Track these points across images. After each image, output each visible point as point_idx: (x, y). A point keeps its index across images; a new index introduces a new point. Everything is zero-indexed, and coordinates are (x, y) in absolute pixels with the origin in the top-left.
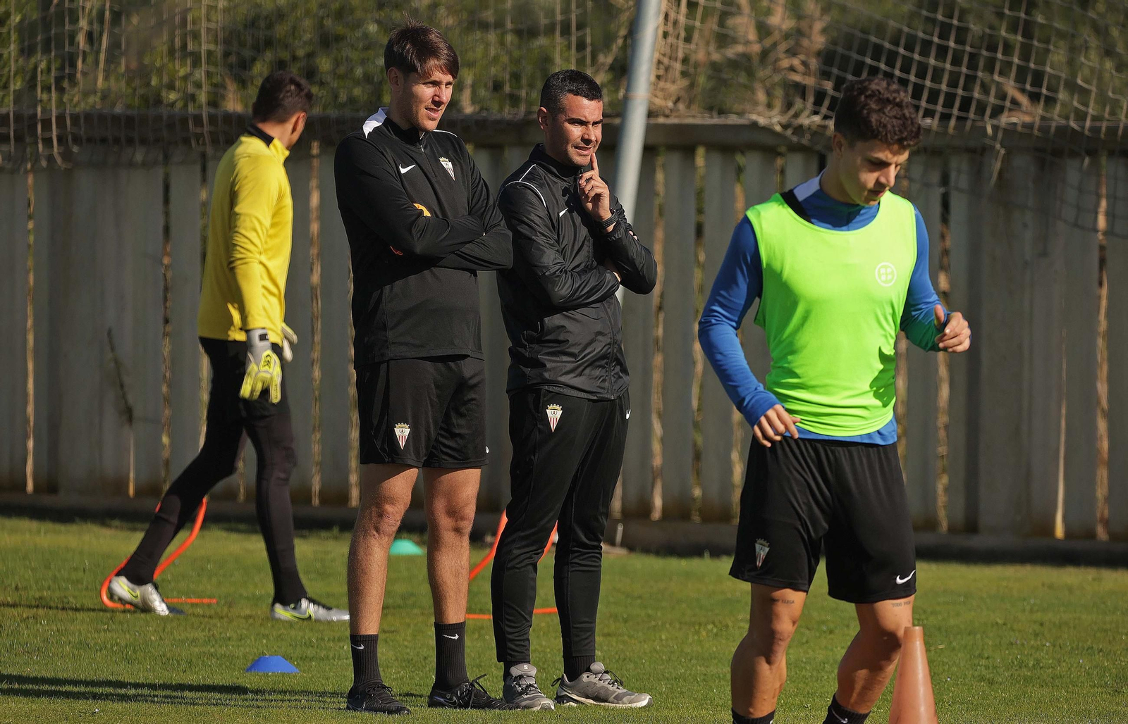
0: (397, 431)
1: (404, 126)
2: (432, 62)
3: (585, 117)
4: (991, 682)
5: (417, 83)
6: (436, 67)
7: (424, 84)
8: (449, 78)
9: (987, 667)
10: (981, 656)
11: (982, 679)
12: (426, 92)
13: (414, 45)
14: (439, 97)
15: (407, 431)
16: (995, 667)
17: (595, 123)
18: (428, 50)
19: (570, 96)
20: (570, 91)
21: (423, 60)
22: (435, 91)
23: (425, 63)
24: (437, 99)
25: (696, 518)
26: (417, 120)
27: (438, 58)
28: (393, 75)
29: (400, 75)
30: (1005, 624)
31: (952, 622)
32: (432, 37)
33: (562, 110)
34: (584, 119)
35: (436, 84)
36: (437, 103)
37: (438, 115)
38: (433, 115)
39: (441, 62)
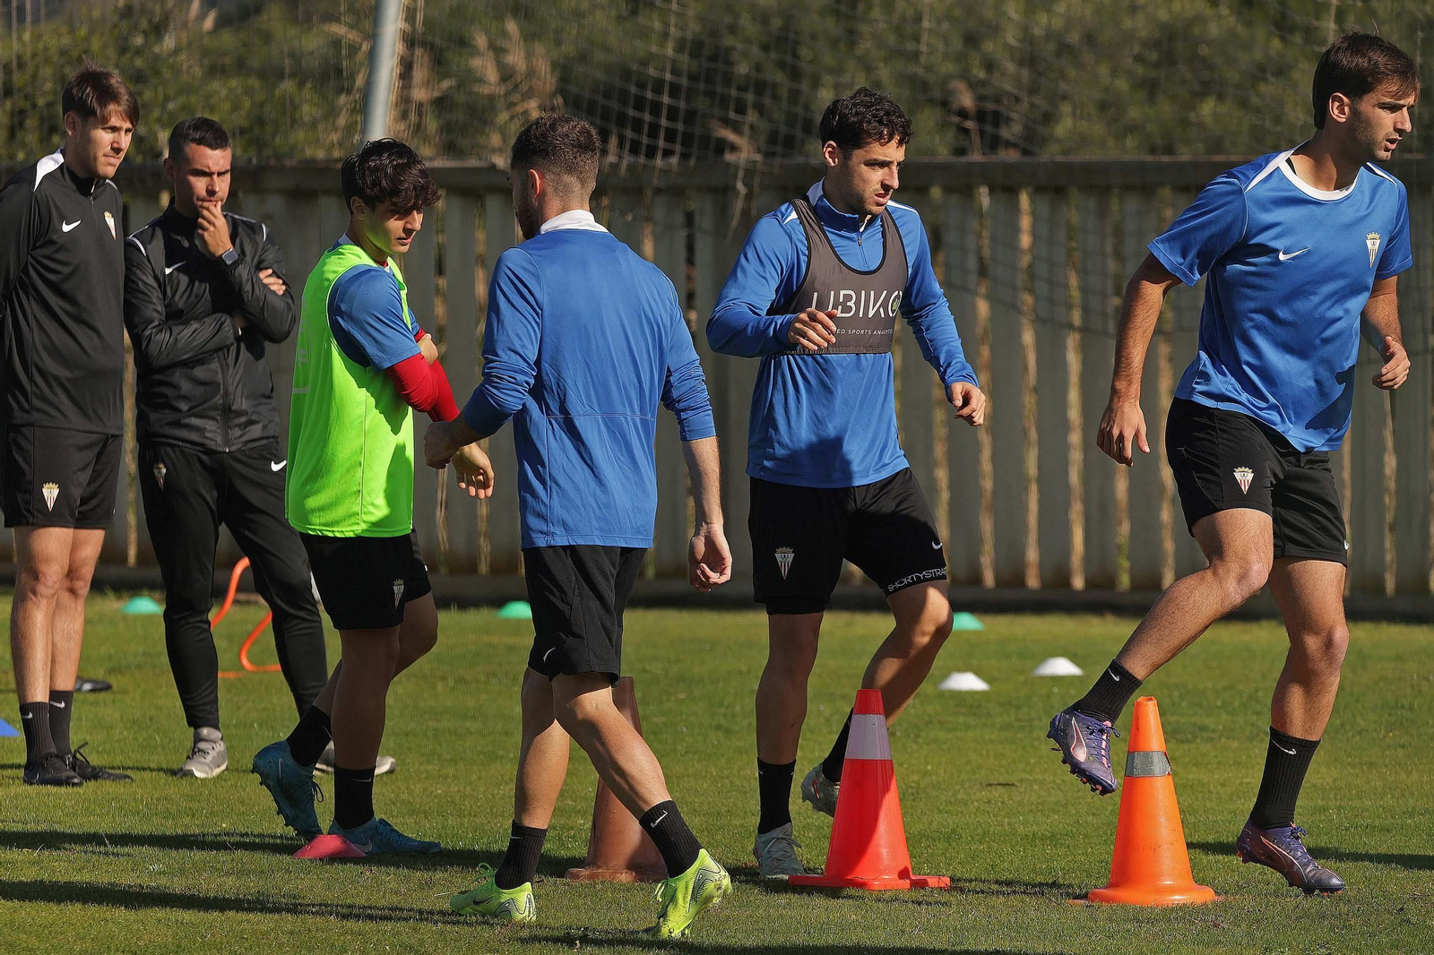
0: (45, 491)
1: (81, 174)
2: (112, 107)
3: (209, 168)
4: (728, 732)
5: (96, 128)
6: (116, 112)
7: (103, 129)
8: (128, 125)
9: (725, 716)
10: (721, 705)
11: (718, 727)
12: (104, 138)
13: (94, 88)
14: (118, 143)
15: (56, 492)
16: (734, 716)
17: (219, 174)
18: (107, 95)
19: (193, 146)
20: (194, 140)
21: (103, 104)
22: (114, 137)
23: (105, 107)
24: (115, 145)
25: (443, 570)
26: (95, 166)
27: (118, 103)
28: (70, 120)
29: (78, 120)
30: (749, 672)
31: (696, 670)
32: (113, 81)
33: (188, 161)
34: (207, 170)
35: (114, 129)
36: (117, 150)
37: (117, 162)
38: (112, 160)
39: (120, 109)
